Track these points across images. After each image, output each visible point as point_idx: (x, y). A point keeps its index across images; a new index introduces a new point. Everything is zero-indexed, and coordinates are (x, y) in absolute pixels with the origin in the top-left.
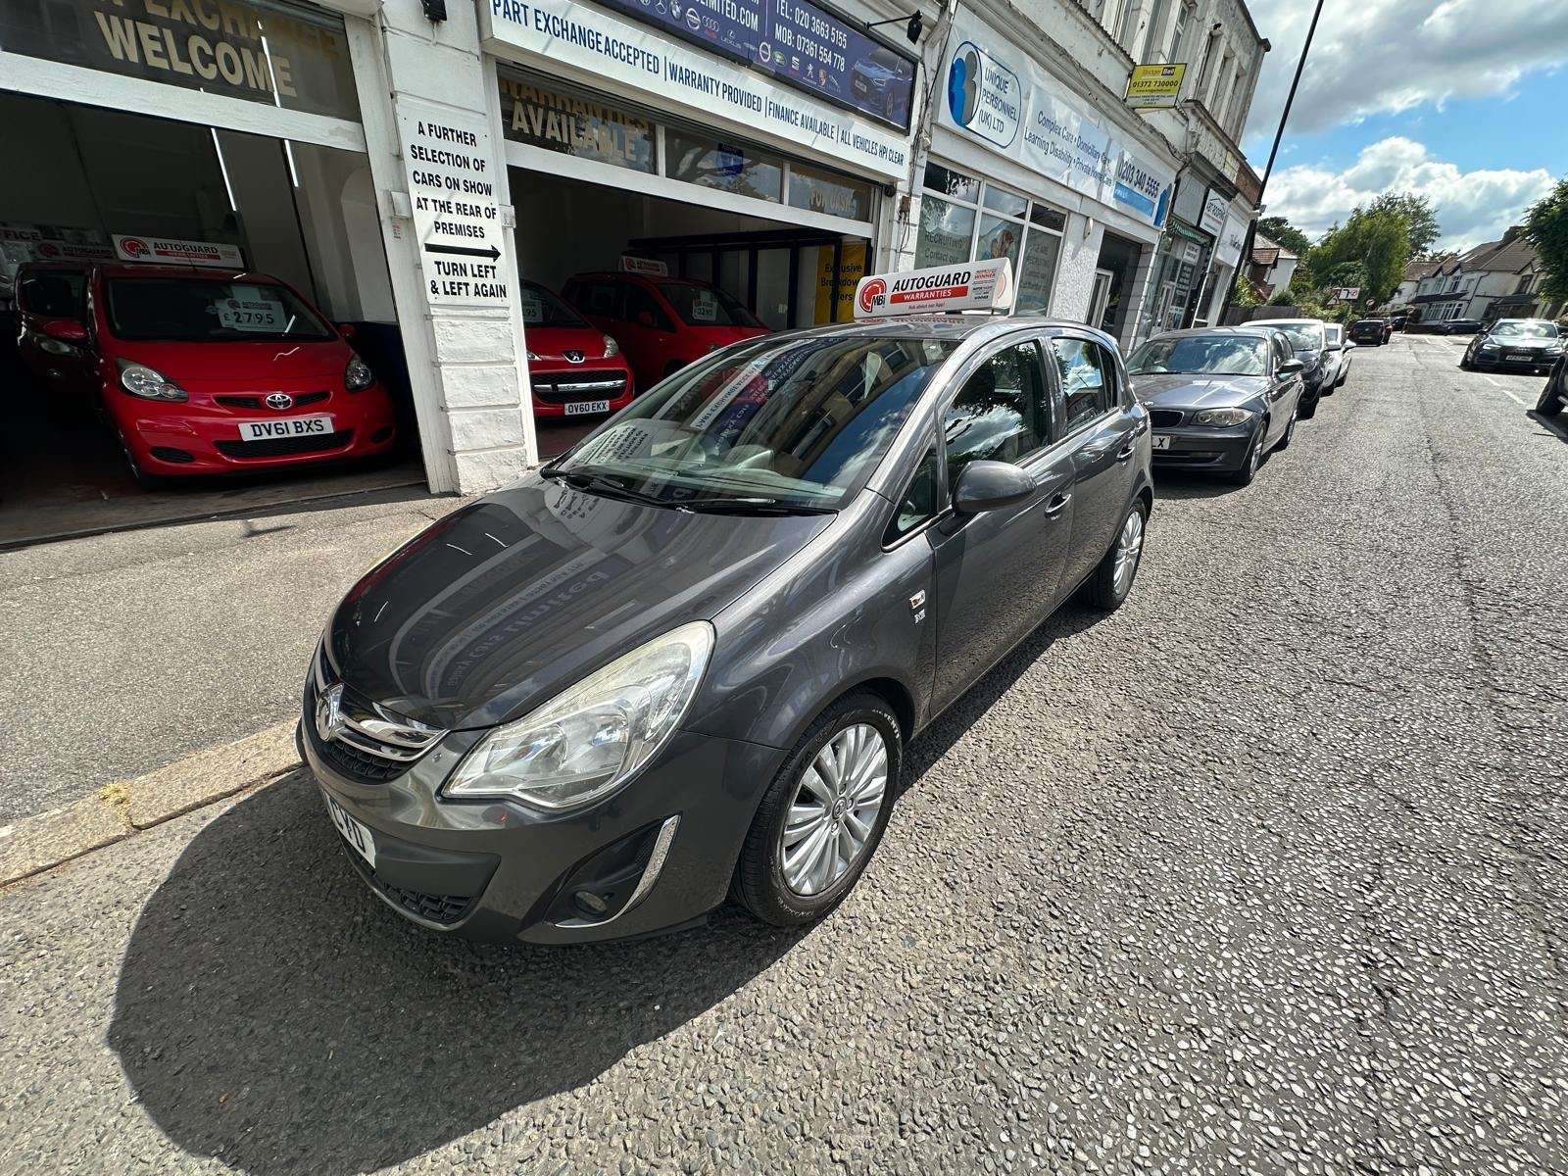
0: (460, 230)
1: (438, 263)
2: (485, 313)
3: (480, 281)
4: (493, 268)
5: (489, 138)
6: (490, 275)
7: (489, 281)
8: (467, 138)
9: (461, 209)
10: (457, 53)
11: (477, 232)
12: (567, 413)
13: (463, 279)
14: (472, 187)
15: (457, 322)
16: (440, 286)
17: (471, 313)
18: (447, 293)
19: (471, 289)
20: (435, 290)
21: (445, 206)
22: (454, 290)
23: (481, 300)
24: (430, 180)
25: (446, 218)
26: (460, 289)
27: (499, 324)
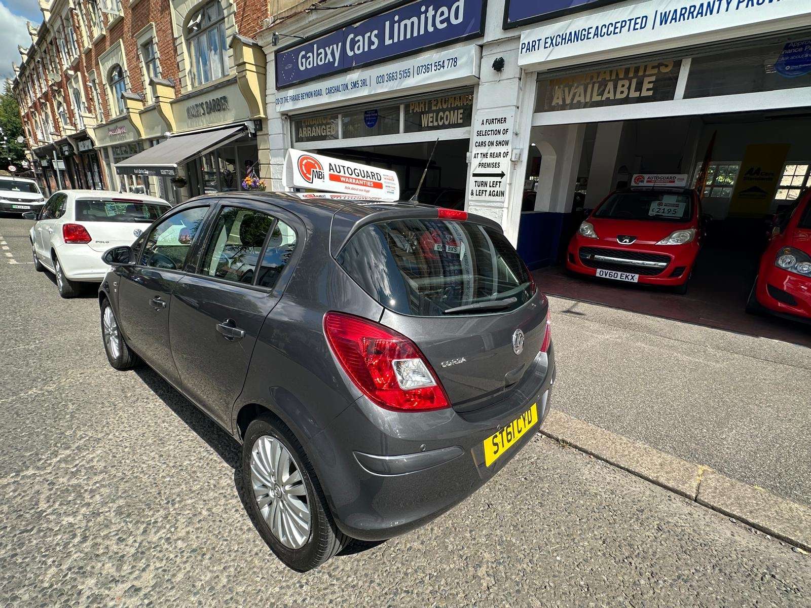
0: (489, 165)
1: (476, 182)
2: (492, 204)
3: (492, 189)
4: (500, 182)
5: (513, 118)
6: (498, 186)
7: (497, 189)
8: (502, 120)
9: (492, 155)
10: (509, 81)
11: (496, 165)
12: (598, 275)
13: (484, 188)
14: (499, 143)
15: (478, 208)
16: (475, 192)
17: (485, 204)
18: (477, 195)
19: (488, 193)
20: (472, 194)
21: (485, 155)
22: (480, 193)
23: (492, 198)
24: (482, 144)
25: (485, 161)
26: (482, 193)
27: (497, 210)
